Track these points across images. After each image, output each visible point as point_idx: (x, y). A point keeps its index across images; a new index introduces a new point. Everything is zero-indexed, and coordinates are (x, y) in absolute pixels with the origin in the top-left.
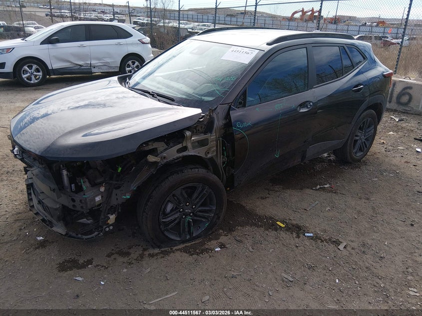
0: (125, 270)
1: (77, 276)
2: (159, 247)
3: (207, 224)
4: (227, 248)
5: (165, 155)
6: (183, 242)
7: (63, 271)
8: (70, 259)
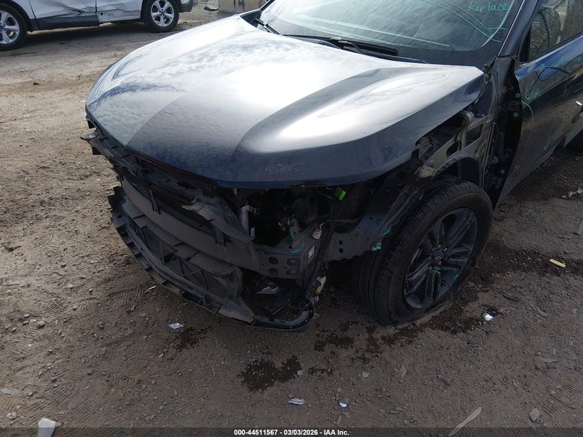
0: (365, 375)
1: (291, 396)
2: (395, 324)
3: (456, 276)
4: (501, 313)
5: (432, 161)
6: (428, 311)
7: (257, 388)
8: (256, 361)
